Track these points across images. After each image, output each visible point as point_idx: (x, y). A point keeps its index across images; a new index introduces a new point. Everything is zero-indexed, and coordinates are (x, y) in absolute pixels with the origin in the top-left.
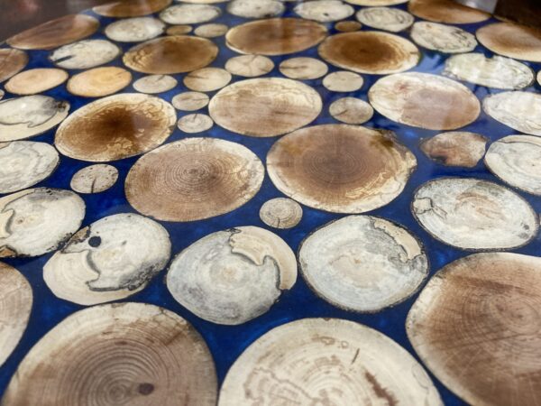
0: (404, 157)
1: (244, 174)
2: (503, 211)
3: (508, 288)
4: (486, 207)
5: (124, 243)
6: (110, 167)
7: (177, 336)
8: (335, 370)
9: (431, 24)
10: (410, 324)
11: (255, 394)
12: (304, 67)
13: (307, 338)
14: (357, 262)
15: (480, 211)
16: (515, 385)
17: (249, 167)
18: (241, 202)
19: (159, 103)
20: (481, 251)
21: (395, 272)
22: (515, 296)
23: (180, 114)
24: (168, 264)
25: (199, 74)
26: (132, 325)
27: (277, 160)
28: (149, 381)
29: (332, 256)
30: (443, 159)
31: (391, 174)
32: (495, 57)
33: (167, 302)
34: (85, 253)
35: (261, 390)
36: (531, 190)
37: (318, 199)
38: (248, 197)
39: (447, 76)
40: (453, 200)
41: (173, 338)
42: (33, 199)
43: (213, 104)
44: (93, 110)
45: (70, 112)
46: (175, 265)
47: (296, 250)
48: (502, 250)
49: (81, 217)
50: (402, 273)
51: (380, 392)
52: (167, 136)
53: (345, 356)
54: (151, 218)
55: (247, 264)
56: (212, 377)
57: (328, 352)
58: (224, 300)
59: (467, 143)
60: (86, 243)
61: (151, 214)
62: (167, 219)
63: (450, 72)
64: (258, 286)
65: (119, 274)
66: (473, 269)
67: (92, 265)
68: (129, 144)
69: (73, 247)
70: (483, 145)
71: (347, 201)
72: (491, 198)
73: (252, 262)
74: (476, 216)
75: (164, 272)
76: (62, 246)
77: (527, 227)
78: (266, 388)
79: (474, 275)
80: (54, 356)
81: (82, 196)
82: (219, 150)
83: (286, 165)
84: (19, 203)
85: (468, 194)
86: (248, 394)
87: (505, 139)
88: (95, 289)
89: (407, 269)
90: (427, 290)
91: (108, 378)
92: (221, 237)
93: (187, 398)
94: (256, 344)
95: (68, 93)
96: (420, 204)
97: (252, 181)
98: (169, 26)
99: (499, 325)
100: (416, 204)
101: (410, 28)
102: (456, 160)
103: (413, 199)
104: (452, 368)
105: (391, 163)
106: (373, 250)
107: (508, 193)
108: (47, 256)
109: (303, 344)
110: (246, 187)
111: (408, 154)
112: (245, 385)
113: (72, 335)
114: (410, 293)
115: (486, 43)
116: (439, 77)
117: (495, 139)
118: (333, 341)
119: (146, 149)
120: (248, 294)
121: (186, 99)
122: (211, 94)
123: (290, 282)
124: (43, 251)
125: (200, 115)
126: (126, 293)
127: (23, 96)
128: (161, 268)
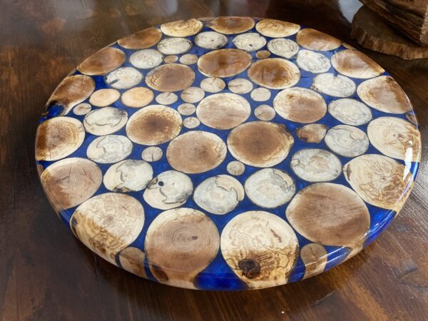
0: (289, 139)
1: (218, 149)
2: (329, 164)
3: (325, 197)
4: (322, 162)
5: (173, 184)
6: (157, 148)
7: (202, 219)
8: (260, 229)
9: (308, 51)
10: (287, 212)
11: (233, 238)
12: (241, 85)
13: (249, 218)
14: (268, 188)
15: (319, 164)
16: (322, 231)
17: (219, 146)
18: (218, 163)
19: (171, 110)
20: (317, 182)
21: (282, 192)
22: (328, 200)
23: (184, 117)
24: (193, 192)
25: (188, 92)
26: (185, 216)
27: (232, 142)
28: (195, 235)
29: (257, 187)
30: (306, 139)
31: (282, 148)
32: (339, 76)
33: (196, 207)
34: (158, 189)
35: (235, 236)
36: (342, 154)
37: (251, 161)
38: (221, 161)
39: (312, 89)
40: (308, 160)
41: (201, 220)
42: (127, 165)
43: (198, 110)
44: (140, 115)
45: (129, 117)
46: (196, 192)
47: (243, 185)
48: (325, 182)
49: (152, 173)
50: (285, 192)
51: (276, 235)
52: (180, 130)
53: (264, 224)
54: (182, 172)
55: (225, 191)
56: (217, 233)
57: (257, 223)
58: (217, 205)
59: (318, 130)
60: (157, 184)
61: (182, 170)
62: (189, 172)
63: (314, 87)
64: (230, 200)
65: (174, 197)
66: (313, 190)
67: (163, 194)
68: (163, 136)
69: (152, 186)
70: (325, 130)
71: (263, 162)
72: (325, 158)
73: (226, 190)
74: (317, 167)
75: (192, 195)
76: (148, 186)
77: (337, 171)
78: (237, 235)
79: (313, 193)
80: (159, 229)
81: (149, 163)
82: (205, 138)
83: (236, 144)
84: (122, 167)
85: (315, 157)
86: (230, 238)
87: (336, 127)
88: (167, 203)
89: (287, 191)
90: (295, 199)
91: (181, 235)
92: (212, 180)
93: (210, 240)
94: (231, 221)
95: (124, 105)
96: (294, 162)
97: (222, 153)
98: (165, 56)
99: (320, 211)
100: (292, 162)
101: (296, 55)
102: (312, 140)
103: (291, 160)
104: (301, 227)
105: (282, 142)
106: (274, 183)
107: (332, 156)
108: (143, 191)
109: (248, 220)
110: (219, 156)
111: (290, 137)
112: (229, 235)
113: (163, 220)
114: (288, 200)
115: (336, 66)
116: (309, 90)
117: (330, 128)
118: (259, 219)
119: (172, 138)
120: (226, 203)
121: (185, 108)
122: (196, 104)
123: (242, 198)
124: (140, 189)
125: (193, 118)
126: (179, 205)
127: (102, 107)
128: (190, 194)
